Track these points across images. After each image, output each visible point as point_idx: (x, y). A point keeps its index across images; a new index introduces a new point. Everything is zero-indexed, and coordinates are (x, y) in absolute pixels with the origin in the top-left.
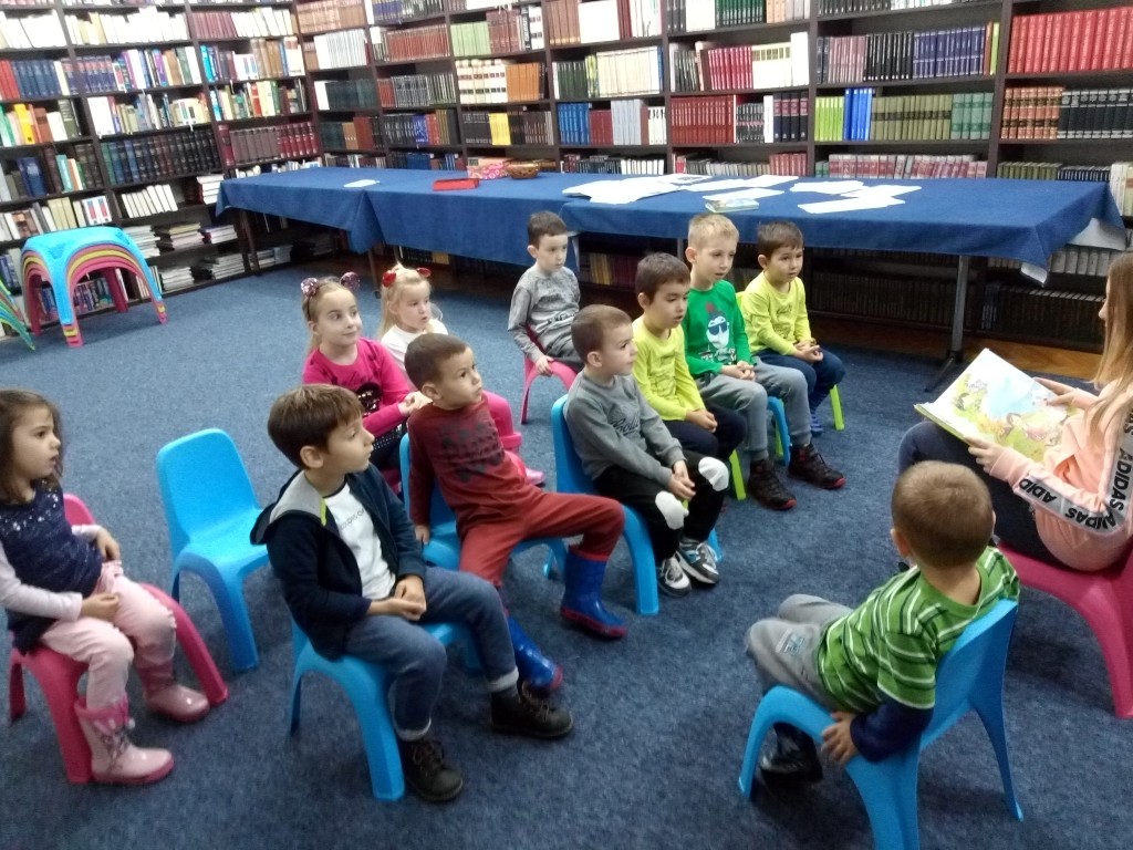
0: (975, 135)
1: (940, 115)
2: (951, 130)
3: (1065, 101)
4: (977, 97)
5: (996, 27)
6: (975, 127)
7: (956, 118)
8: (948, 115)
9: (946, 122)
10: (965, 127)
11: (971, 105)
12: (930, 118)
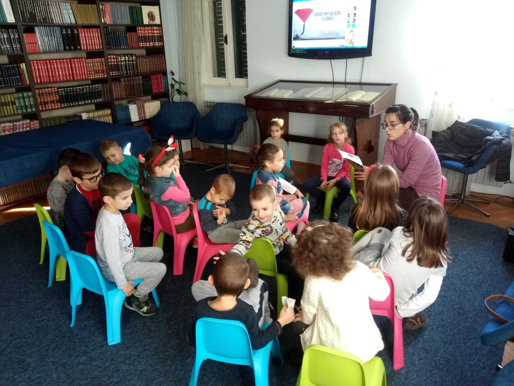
0: (29, 110)
1: (10, 103)
2: (17, 109)
3: (60, 93)
4: (25, 94)
5: (24, 64)
6: (29, 107)
7: (17, 104)
8: (13, 103)
9: (14, 106)
10: (24, 107)
11: (24, 98)
12: (6, 105)
